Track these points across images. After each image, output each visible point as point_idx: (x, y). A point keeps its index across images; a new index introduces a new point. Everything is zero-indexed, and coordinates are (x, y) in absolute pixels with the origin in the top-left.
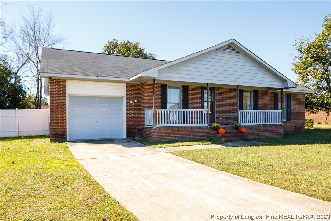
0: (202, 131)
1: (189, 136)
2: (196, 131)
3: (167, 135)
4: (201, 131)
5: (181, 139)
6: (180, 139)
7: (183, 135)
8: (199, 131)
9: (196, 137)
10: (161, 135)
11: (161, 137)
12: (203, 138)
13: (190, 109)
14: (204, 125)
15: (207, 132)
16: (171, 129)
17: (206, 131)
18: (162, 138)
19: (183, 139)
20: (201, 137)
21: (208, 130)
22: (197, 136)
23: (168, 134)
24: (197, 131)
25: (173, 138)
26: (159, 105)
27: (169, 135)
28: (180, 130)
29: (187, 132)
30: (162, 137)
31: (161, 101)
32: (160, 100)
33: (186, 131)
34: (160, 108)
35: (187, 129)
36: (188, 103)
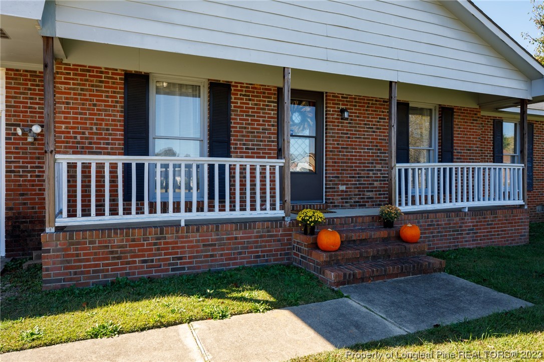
0: (261, 237)
1: (206, 256)
2: (236, 238)
3: (107, 259)
4: (257, 237)
5: (173, 270)
6: (167, 270)
7: (182, 253)
8: (250, 237)
9: (235, 259)
10: (80, 261)
11: (80, 267)
12: (267, 261)
13: (237, 157)
14: (269, 213)
15: (279, 240)
16: (127, 235)
17: (276, 236)
18: (82, 273)
19: (183, 269)
20: (259, 257)
21: (284, 230)
22: (240, 253)
23: (112, 252)
24: (242, 238)
25: (136, 268)
27: (119, 258)
28: (170, 237)
29: (197, 241)
30: (85, 266)
31: (124, 130)
33: (195, 237)
35: (198, 230)
36: (230, 140)
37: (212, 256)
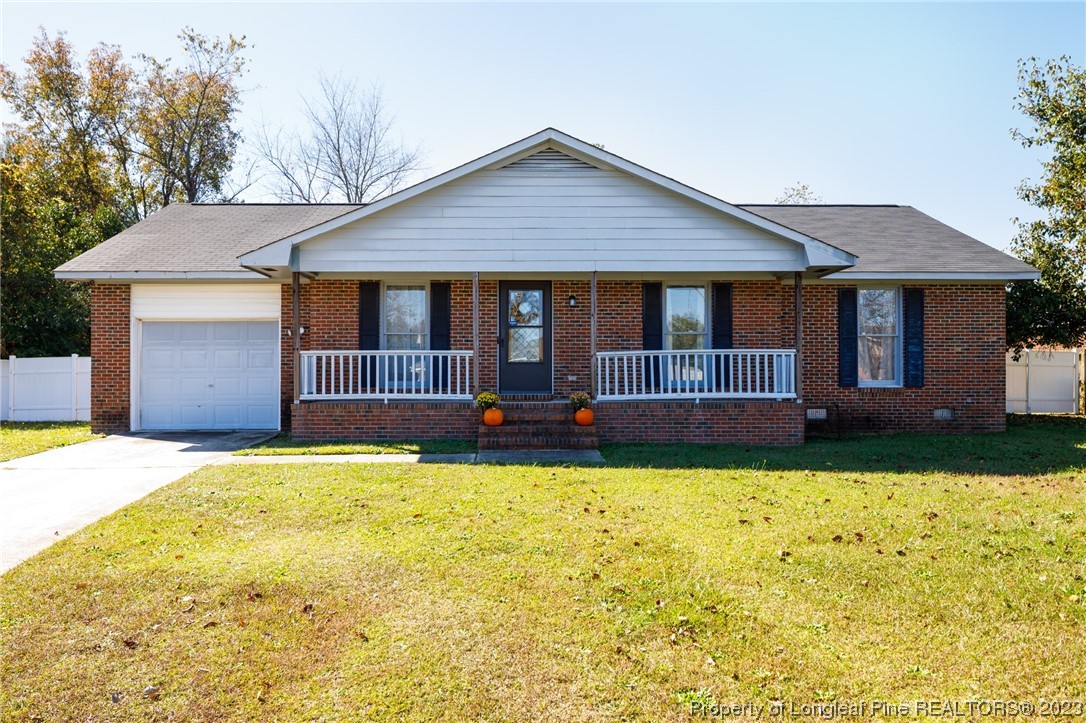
0: (451, 416)
1: (404, 428)
2: (428, 416)
3: (331, 424)
4: (446, 416)
5: (378, 437)
6: (374, 437)
7: (385, 424)
8: (441, 416)
9: (428, 432)
10: (315, 424)
11: (314, 429)
12: (456, 436)
14: (459, 396)
15: (467, 420)
16: (345, 408)
17: (464, 416)
18: (316, 433)
19: (386, 437)
20: (449, 432)
21: (472, 412)
22: (432, 428)
23: (335, 420)
24: (433, 416)
25: (351, 432)
26: (355, 341)
27: (340, 424)
28: (376, 412)
29: (397, 416)
30: (318, 429)
31: (359, 329)
32: (356, 325)
33: (395, 413)
34: (356, 349)
35: (397, 407)
37: (408, 428)
